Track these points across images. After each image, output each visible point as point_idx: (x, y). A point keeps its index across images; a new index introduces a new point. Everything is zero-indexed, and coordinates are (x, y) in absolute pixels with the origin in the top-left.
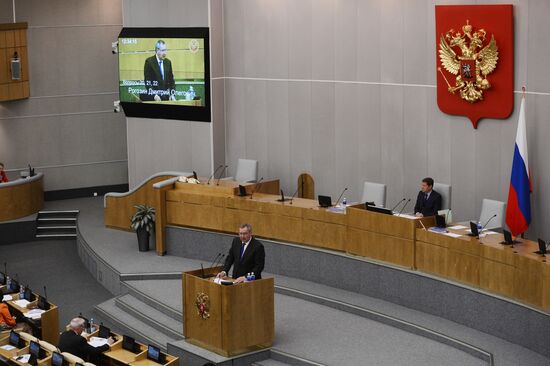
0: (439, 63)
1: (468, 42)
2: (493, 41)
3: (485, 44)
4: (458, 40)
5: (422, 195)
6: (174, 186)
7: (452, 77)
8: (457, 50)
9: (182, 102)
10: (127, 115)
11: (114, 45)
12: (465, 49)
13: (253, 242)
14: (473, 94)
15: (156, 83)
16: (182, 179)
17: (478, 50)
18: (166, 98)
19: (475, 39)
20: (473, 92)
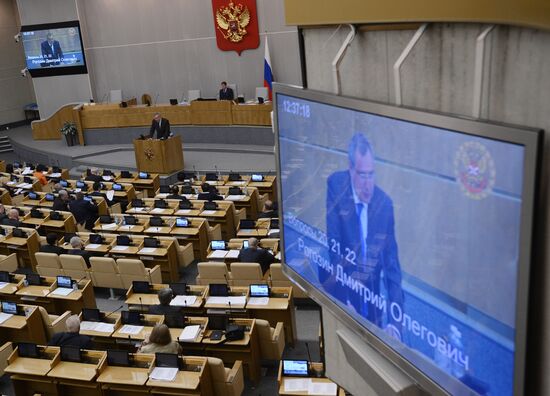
0: (216, 24)
1: (232, 11)
2: (246, 10)
3: (242, 11)
4: (227, 11)
5: (221, 91)
6: (82, 108)
7: (225, 31)
8: (227, 16)
9: (69, 64)
10: (33, 77)
11: (16, 37)
12: (231, 16)
13: (163, 120)
14: (237, 38)
15: (50, 56)
16: (86, 104)
17: (238, 15)
18: (58, 63)
19: (237, 10)
20: (238, 37)
